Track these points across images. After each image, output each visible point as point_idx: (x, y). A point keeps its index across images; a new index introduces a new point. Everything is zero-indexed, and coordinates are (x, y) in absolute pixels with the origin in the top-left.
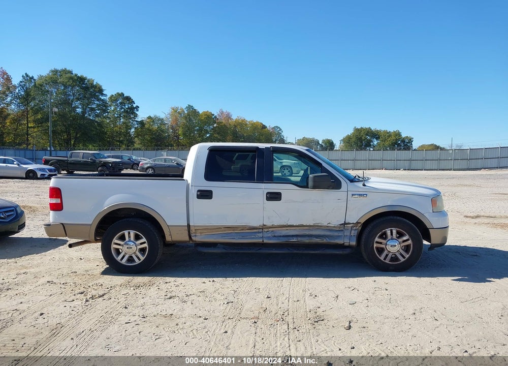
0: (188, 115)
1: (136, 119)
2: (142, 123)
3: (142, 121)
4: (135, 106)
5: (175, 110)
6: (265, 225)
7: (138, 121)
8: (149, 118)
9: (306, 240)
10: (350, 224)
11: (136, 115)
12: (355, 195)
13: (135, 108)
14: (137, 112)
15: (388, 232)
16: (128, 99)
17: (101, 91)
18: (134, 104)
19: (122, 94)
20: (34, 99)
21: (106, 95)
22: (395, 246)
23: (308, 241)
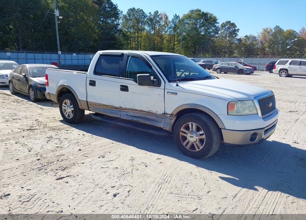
0: (275, 33)
1: (236, 38)
2: (240, 40)
3: (241, 38)
4: (237, 29)
5: (265, 30)
6: (121, 107)
7: (238, 39)
8: (246, 36)
9: (142, 121)
10: (168, 114)
11: (236, 35)
12: (169, 92)
13: (237, 30)
14: (237, 33)
15: (190, 125)
16: (233, 25)
17: (215, 20)
18: (236, 27)
19: (230, 22)
20: (178, 28)
21: (218, 23)
22: (193, 137)
23: (143, 122)
